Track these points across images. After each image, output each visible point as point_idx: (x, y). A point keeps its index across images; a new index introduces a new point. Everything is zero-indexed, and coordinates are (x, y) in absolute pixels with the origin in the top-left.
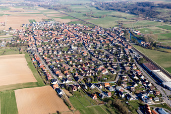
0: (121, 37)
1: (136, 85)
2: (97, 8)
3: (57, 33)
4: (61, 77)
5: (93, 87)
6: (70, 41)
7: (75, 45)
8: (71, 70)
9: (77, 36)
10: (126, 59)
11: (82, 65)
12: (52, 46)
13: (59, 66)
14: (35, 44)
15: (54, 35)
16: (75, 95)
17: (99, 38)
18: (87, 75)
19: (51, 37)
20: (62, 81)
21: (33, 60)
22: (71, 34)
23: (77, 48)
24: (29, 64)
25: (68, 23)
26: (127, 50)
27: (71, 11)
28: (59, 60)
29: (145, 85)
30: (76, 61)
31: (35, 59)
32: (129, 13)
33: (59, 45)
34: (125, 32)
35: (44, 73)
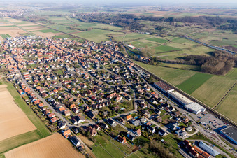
0: (118, 52)
1: (160, 113)
2: (80, 20)
3: (42, 51)
4: (68, 114)
5: (114, 124)
6: (62, 60)
7: (70, 66)
8: (78, 102)
9: (69, 53)
10: (134, 79)
11: (89, 93)
12: (41, 68)
13: (60, 97)
14: (18, 68)
15: (40, 54)
16: (97, 142)
17: (95, 55)
18: (101, 106)
19: (36, 56)
20: (73, 122)
21: (21, 93)
22: (61, 52)
23: (73, 69)
24: (17, 100)
25: (53, 38)
26: (130, 68)
27: (51, 23)
28: (57, 88)
29: (168, 110)
30: (80, 88)
31: (24, 91)
32: (114, 25)
33: (51, 67)
34: (119, 46)
35: (43, 112)
